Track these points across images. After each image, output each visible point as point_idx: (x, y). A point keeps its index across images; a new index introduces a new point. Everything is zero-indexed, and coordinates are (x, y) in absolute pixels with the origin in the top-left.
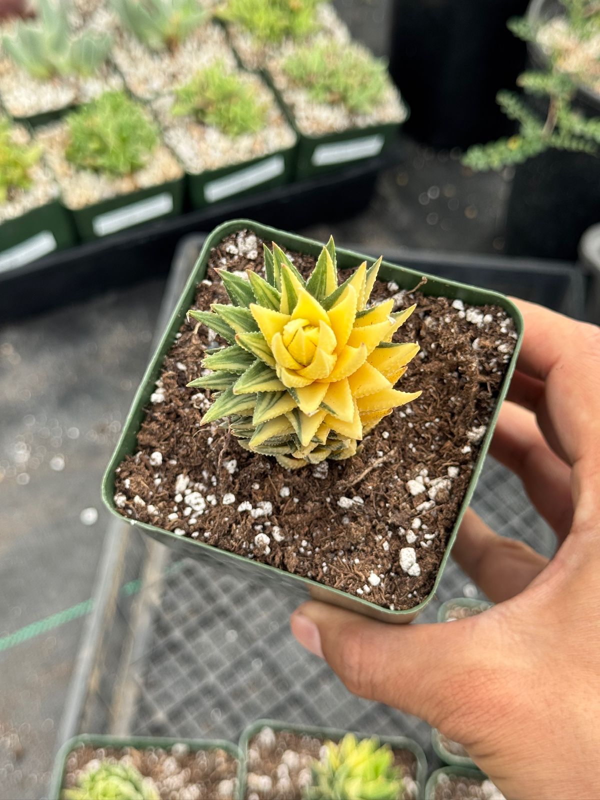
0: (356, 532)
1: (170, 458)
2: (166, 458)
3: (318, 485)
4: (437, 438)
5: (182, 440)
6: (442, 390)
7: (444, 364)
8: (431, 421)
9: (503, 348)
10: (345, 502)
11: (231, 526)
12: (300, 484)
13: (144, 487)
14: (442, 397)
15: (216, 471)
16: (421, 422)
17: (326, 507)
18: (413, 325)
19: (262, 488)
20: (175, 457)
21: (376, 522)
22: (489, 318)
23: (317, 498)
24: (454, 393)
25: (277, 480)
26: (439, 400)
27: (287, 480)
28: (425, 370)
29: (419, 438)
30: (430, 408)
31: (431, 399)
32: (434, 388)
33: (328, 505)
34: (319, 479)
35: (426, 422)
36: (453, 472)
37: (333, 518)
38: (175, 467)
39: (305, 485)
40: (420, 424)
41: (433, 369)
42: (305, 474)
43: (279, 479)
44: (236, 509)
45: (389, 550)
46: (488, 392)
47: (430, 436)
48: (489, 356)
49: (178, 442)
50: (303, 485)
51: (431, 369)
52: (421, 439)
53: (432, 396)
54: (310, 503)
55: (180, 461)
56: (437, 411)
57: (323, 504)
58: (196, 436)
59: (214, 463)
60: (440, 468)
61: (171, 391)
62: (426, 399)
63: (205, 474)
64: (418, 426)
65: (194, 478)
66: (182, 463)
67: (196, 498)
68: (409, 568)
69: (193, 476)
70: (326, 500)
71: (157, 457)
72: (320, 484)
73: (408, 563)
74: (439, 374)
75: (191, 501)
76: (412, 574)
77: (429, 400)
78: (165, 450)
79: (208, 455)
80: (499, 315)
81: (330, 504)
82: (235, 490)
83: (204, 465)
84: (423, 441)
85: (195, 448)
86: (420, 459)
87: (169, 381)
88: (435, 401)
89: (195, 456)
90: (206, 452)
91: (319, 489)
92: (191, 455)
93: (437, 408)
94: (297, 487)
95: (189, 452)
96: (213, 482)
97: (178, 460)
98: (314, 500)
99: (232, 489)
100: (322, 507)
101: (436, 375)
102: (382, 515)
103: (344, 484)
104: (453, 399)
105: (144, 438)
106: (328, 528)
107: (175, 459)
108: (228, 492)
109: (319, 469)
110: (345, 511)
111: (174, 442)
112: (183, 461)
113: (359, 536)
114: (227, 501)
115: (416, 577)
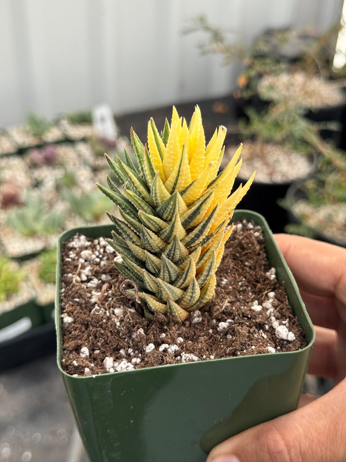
0: (242, 331)
1: (94, 350)
2: (92, 350)
3: (199, 327)
4: (250, 288)
5: (98, 335)
6: (238, 263)
8: (241, 281)
10: (223, 325)
12: (188, 332)
14: (239, 266)
16: (236, 283)
17: (212, 336)
20: (98, 348)
23: (203, 334)
24: (245, 260)
27: (178, 332)
29: (239, 292)
30: (237, 275)
32: (233, 263)
34: (198, 323)
35: (239, 282)
36: (271, 294)
37: (221, 339)
38: (100, 354)
39: (191, 331)
40: (236, 285)
42: (187, 323)
44: (158, 350)
45: (267, 337)
47: (245, 288)
49: (96, 337)
50: (190, 332)
52: (241, 292)
53: (234, 268)
54: (200, 338)
55: (102, 349)
56: (241, 274)
57: (209, 335)
58: (106, 327)
59: (126, 340)
60: (263, 297)
61: (76, 312)
62: (231, 271)
63: (122, 352)
64: (234, 285)
65: (115, 357)
66: (103, 349)
67: (124, 364)
68: (288, 336)
69: (115, 356)
70: (209, 332)
71: (85, 351)
72: (199, 326)
73: (285, 333)
74: (231, 256)
75: (121, 368)
76: (291, 340)
77: (233, 271)
78: (88, 345)
79: (121, 334)
80: (244, 221)
81: (213, 333)
82: (151, 340)
83: (120, 344)
84: (243, 292)
85: (109, 334)
86: (248, 299)
87: (71, 308)
88: (237, 270)
89: (111, 340)
90: (118, 332)
91: (201, 329)
92: (108, 341)
93: (240, 273)
94: (186, 335)
95: (106, 338)
96: (130, 354)
97: (99, 349)
98: (201, 335)
99: (149, 340)
100: (209, 337)
101: (230, 257)
102: (249, 324)
103: (218, 309)
104: (246, 263)
105: (71, 344)
106: (221, 345)
107: (97, 350)
108: (147, 345)
109: (195, 315)
110: (227, 330)
111: (92, 339)
112: (103, 348)
113: (245, 333)
114: (150, 349)
115: (294, 341)
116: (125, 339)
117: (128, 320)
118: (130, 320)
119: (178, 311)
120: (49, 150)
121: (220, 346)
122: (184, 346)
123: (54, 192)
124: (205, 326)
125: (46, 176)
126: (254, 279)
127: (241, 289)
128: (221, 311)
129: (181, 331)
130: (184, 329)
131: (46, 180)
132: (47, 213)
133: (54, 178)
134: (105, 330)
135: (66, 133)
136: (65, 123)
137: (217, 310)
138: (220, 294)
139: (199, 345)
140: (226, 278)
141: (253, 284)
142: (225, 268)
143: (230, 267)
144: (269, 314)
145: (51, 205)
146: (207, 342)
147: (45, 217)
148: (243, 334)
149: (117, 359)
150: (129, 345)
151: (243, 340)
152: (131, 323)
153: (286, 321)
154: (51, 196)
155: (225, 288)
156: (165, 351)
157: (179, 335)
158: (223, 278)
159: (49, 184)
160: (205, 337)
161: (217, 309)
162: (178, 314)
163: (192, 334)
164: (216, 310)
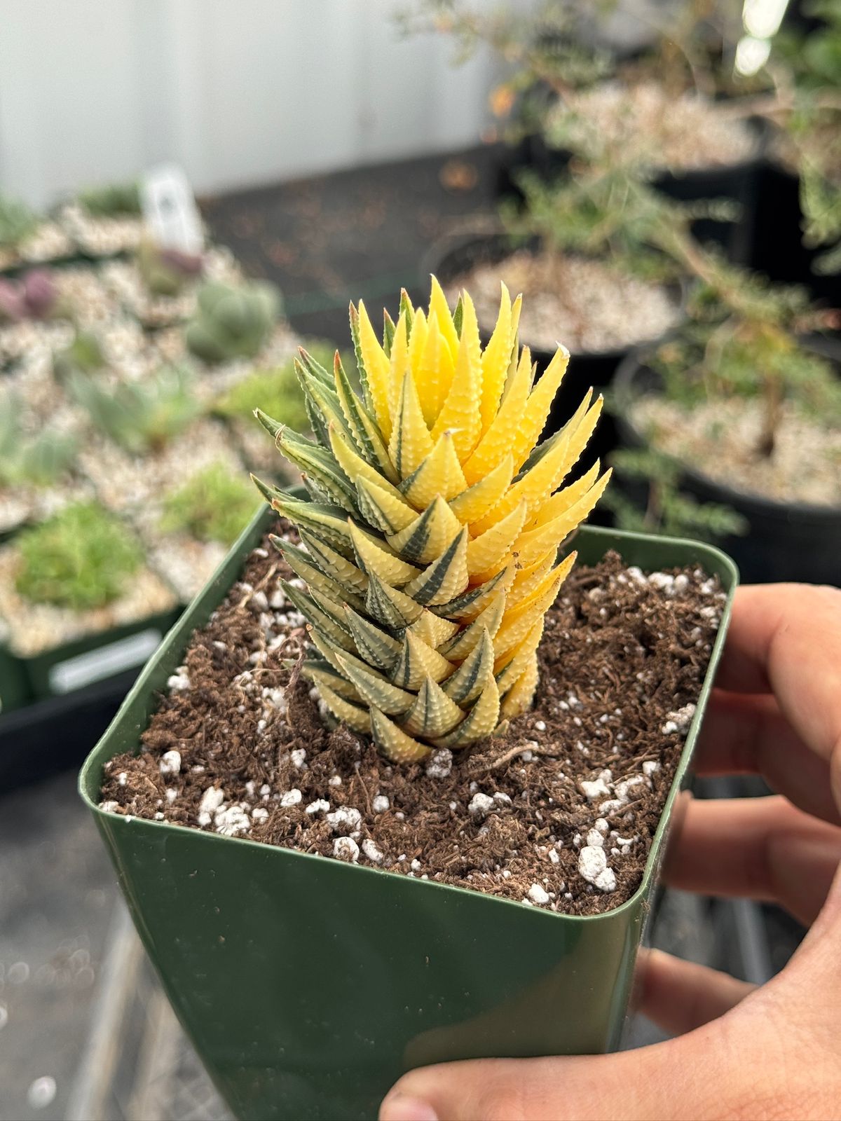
1: (195, 764)
2: (189, 761)
3: (435, 787)
4: (620, 736)
5: (216, 733)
6: (623, 669)
7: (621, 631)
8: (609, 713)
9: (708, 612)
10: (482, 801)
11: (294, 827)
12: (407, 790)
13: (149, 787)
14: (623, 677)
15: (270, 776)
16: (594, 716)
17: (449, 817)
18: (571, 600)
19: (346, 783)
20: (203, 762)
21: (534, 829)
22: (682, 580)
23: (435, 805)
24: (640, 667)
25: (370, 778)
26: (618, 683)
27: (384, 784)
28: (593, 639)
29: (591, 739)
30: (607, 695)
31: (606, 682)
32: (610, 666)
33: (453, 814)
34: (437, 780)
35: (603, 714)
36: (650, 767)
37: (462, 829)
38: (201, 775)
39: (414, 790)
40: (592, 720)
41: (606, 637)
42: (414, 771)
43: (372, 777)
44: (303, 810)
45: (560, 862)
46: (693, 665)
47: (609, 731)
48: (688, 626)
49: (209, 737)
50: (411, 792)
51: (602, 636)
52: (595, 739)
53: (607, 677)
54: (423, 813)
55: (211, 766)
56: (617, 697)
57: (445, 813)
58: (238, 722)
59: (267, 764)
60: (632, 767)
61: (200, 670)
62: (598, 683)
63: (250, 786)
64: (589, 721)
65: (232, 793)
66: (213, 769)
67: (234, 814)
68: (597, 877)
69: (231, 791)
70: (449, 807)
71: (173, 760)
72: (438, 787)
73: (595, 866)
74: (616, 647)
75: (225, 820)
76: (603, 887)
77: (603, 684)
78: (186, 749)
79: (257, 748)
80: (698, 573)
81: (456, 812)
82: (302, 783)
83: (249, 768)
84: (599, 742)
85: (236, 740)
86: (597, 761)
87: (198, 660)
88: (612, 684)
89: (236, 754)
90: (254, 743)
91: (437, 794)
92: (229, 753)
93: (617, 695)
94: (401, 795)
95: (226, 748)
96: (263, 795)
97: (206, 765)
98: (429, 808)
99: (297, 782)
100: (444, 817)
101: (611, 648)
102: (544, 818)
103: (481, 763)
104: (640, 676)
105: (154, 736)
106: (455, 845)
107: (201, 765)
108: (290, 789)
109: (437, 759)
110: (483, 815)
111: (201, 739)
112: (214, 766)
113: (507, 836)
114: (289, 800)
115: (609, 892)
116: (265, 760)
117: (283, 722)
118: (287, 724)
119: (391, 739)
120: (35, 281)
121: (452, 844)
122: (376, 819)
123: (49, 384)
124: (449, 789)
125: (29, 346)
126: (639, 718)
127: (598, 732)
128: (488, 767)
129: (393, 784)
130: (402, 781)
131: (32, 354)
132: (34, 434)
133: (48, 349)
134: (233, 728)
135: (80, 239)
136: (74, 214)
137: (478, 763)
138: (521, 730)
139: (405, 828)
140: (577, 696)
141: (632, 730)
142: (584, 670)
143: (598, 673)
144: (604, 811)
145: (43, 415)
146: (432, 827)
147: (27, 446)
148: (501, 837)
149: (232, 798)
150: (268, 778)
151: (500, 850)
152: (287, 732)
153: (629, 841)
154: (42, 393)
155: (557, 718)
156: (318, 816)
157: (384, 791)
158: (571, 694)
159: (38, 362)
160: (435, 814)
161: (477, 761)
162: (393, 746)
163: (413, 798)
164: (474, 763)
